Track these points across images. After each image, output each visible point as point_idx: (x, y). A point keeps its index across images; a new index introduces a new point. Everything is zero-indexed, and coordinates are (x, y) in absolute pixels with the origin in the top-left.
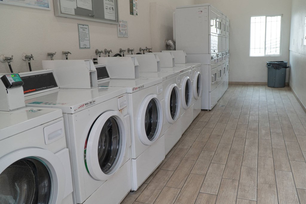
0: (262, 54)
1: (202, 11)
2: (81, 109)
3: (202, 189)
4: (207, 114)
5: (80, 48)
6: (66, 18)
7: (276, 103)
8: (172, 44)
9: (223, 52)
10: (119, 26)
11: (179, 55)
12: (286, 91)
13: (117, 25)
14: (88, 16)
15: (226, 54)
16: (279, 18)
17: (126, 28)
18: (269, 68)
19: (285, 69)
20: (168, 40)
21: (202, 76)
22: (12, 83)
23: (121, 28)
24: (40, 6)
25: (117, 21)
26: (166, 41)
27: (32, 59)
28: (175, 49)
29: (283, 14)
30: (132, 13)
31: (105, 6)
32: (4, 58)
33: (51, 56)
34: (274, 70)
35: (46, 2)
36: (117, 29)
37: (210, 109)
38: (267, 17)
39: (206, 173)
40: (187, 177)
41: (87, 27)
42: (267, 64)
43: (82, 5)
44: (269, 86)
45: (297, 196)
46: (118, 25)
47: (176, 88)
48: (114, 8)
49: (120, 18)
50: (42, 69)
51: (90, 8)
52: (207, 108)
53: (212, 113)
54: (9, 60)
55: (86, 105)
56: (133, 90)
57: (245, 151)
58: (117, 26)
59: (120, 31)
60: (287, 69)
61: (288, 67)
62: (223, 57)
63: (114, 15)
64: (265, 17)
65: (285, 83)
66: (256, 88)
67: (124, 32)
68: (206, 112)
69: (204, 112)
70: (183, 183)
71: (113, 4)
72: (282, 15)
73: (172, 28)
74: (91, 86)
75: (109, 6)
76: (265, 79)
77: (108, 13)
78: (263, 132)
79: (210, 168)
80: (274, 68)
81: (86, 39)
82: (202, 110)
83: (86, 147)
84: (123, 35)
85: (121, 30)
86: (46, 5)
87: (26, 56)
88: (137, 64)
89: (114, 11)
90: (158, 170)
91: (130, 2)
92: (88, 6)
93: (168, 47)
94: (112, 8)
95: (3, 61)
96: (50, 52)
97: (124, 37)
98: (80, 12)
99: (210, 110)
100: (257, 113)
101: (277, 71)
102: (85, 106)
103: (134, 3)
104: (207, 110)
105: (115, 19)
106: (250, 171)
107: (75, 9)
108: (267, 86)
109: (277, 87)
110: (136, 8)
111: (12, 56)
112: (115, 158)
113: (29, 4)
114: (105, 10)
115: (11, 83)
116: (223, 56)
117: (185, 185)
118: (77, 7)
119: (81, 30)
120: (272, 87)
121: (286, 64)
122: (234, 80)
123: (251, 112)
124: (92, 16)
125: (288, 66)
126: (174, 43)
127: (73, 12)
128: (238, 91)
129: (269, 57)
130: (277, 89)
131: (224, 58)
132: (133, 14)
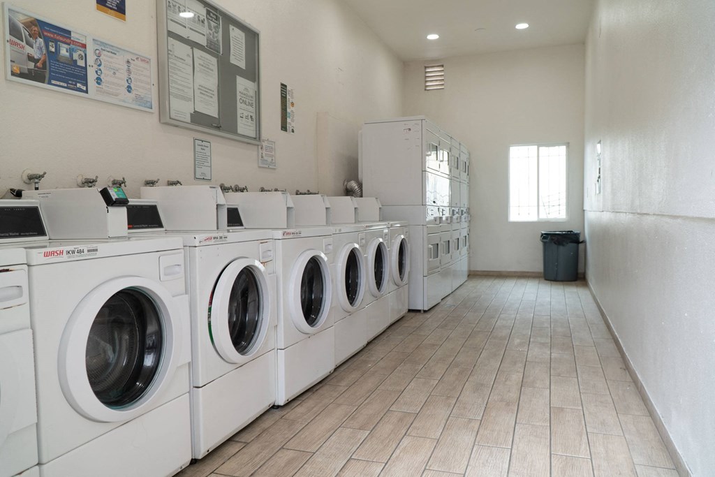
0: (533, 218)
1: (410, 129)
2: (208, 243)
3: (394, 406)
4: (420, 317)
5: (195, 178)
6: (177, 126)
7: (552, 303)
8: (356, 187)
9: (453, 208)
10: (262, 148)
11: (369, 204)
12: (577, 286)
13: (258, 145)
14: (211, 126)
15: (462, 214)
16: (563, 149)
17: (273, 153)
18: (545, 244)
19: (575, 244)
20: (349, 181)
21: (409, 245)
22: (116, 199)
23: (264, 152)
24: (139, 105)
25: (258, 138)
26: (346, 183)
27: (123, 185)
28: (361, 196)
29: (569, 143)
30: (284, 128)
31: (239, 112)
32: (83, 180)
33: (150, 183)
34: (555, 246)
35: (149, 100)
36: (258, 152)
37: (425, 309)
38: (541, 148)
39: (403, 389)
40: (369, 394)
41: (208, 144)
42: (542, 235)
43: (202, 109)
44: (546, 280)
45: (548, 415)
46: (260, 147)
47: (356, 251)
48: (254, 117)
49: (264, 135)
50: (140, 198)
51: (216, 115)
52: (420, 308)
53: (429, 316)
54: (90, 182)
55: (214, 238)
56: (284, 234)
57: (478, 364)
58: (258, 148)
59: (262, 157)
60: (581, 246)
61: (582, 242)
62: (455, 217)
63: (254, 128)
64: (536, 147)
65: (577, 274)
66: (523, 281)
67: (269, 159)
68: (418, 314)
69: (413, 314)
70: (363, 399)
71: (252, 109)
72: (568, 145)
73: (357, 160)
74: (218, 228)
75: (246, 114)
76: (539, 267)
77: (245, 125)
78: (517, 341)
79: (412, 384)
80: (555, 243)
81: (206, 164)
82: (410, 311)
83: (211, 303)
84: (268, 165)
85: (264, 155)
86: (148, 104)
87: (114, 180)
88: (291, 205)
89: (254, 122)
90: (321, 385)
91: (282, 109)
92: (212, 110)
93: (348, 192)
94: (251, 116)
95: (80, 185)
96: (149, 178)
97: (269, 168)
98: (198, 119)
99: (425, 311)
100: (513, 316)
101: (561, 248)
102: (213, 240)
103: (288, 110)
104: (419, 311)
105: (254, 136)
106: (478, 387)
107: (191, 114)
108: (543, 280)
109: (562, 281)
110: (293, 121)
111: (97, 177)
112: (253, 335)
113: (124, 101)
114: (239, 120)
115: (114, 198)
116: (453, 214)
117: (366, 401)
118: (195, 112)
119: (198, 149)
120: (551, 280)
121: (577, 235)
122: (480, 267)
123: (501, 315)
124: (218, 128)
125: (581, 240)
126: (360, 186)
127: (188, 119)
128: (484, 286)
129: (547, 223)
130: (561, 283)
131: (455, 221)
132: (286, 130)
